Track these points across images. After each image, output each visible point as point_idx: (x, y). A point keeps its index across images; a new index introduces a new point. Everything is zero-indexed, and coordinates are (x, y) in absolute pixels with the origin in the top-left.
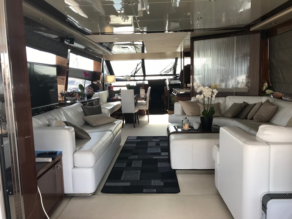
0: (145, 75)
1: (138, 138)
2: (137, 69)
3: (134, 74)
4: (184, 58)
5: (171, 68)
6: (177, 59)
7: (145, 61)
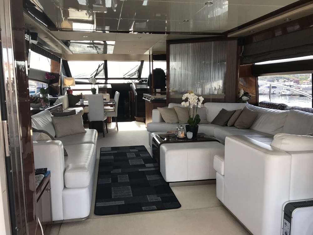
0: (106, 78)
1: (113, 149)
2: (98, 71)
3: (95, 77)
4: (152, 62)
5: (136, 71)
6: (142, 62)
7: (108, 62)
